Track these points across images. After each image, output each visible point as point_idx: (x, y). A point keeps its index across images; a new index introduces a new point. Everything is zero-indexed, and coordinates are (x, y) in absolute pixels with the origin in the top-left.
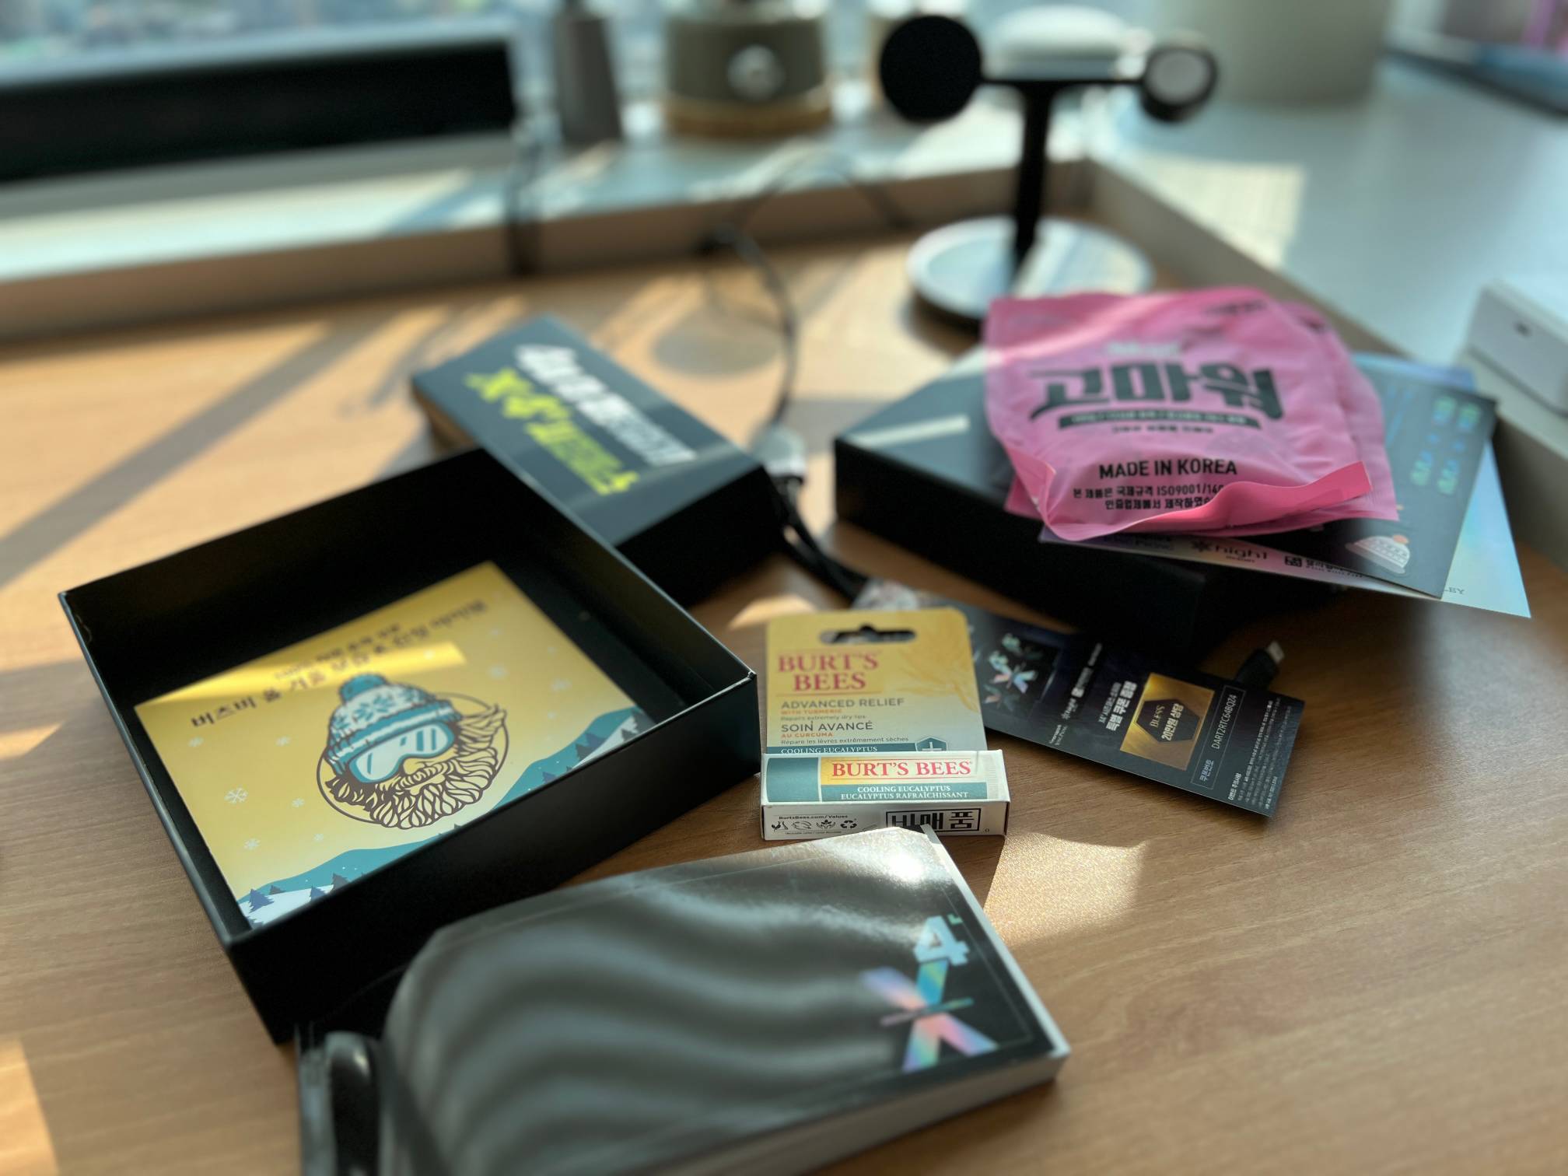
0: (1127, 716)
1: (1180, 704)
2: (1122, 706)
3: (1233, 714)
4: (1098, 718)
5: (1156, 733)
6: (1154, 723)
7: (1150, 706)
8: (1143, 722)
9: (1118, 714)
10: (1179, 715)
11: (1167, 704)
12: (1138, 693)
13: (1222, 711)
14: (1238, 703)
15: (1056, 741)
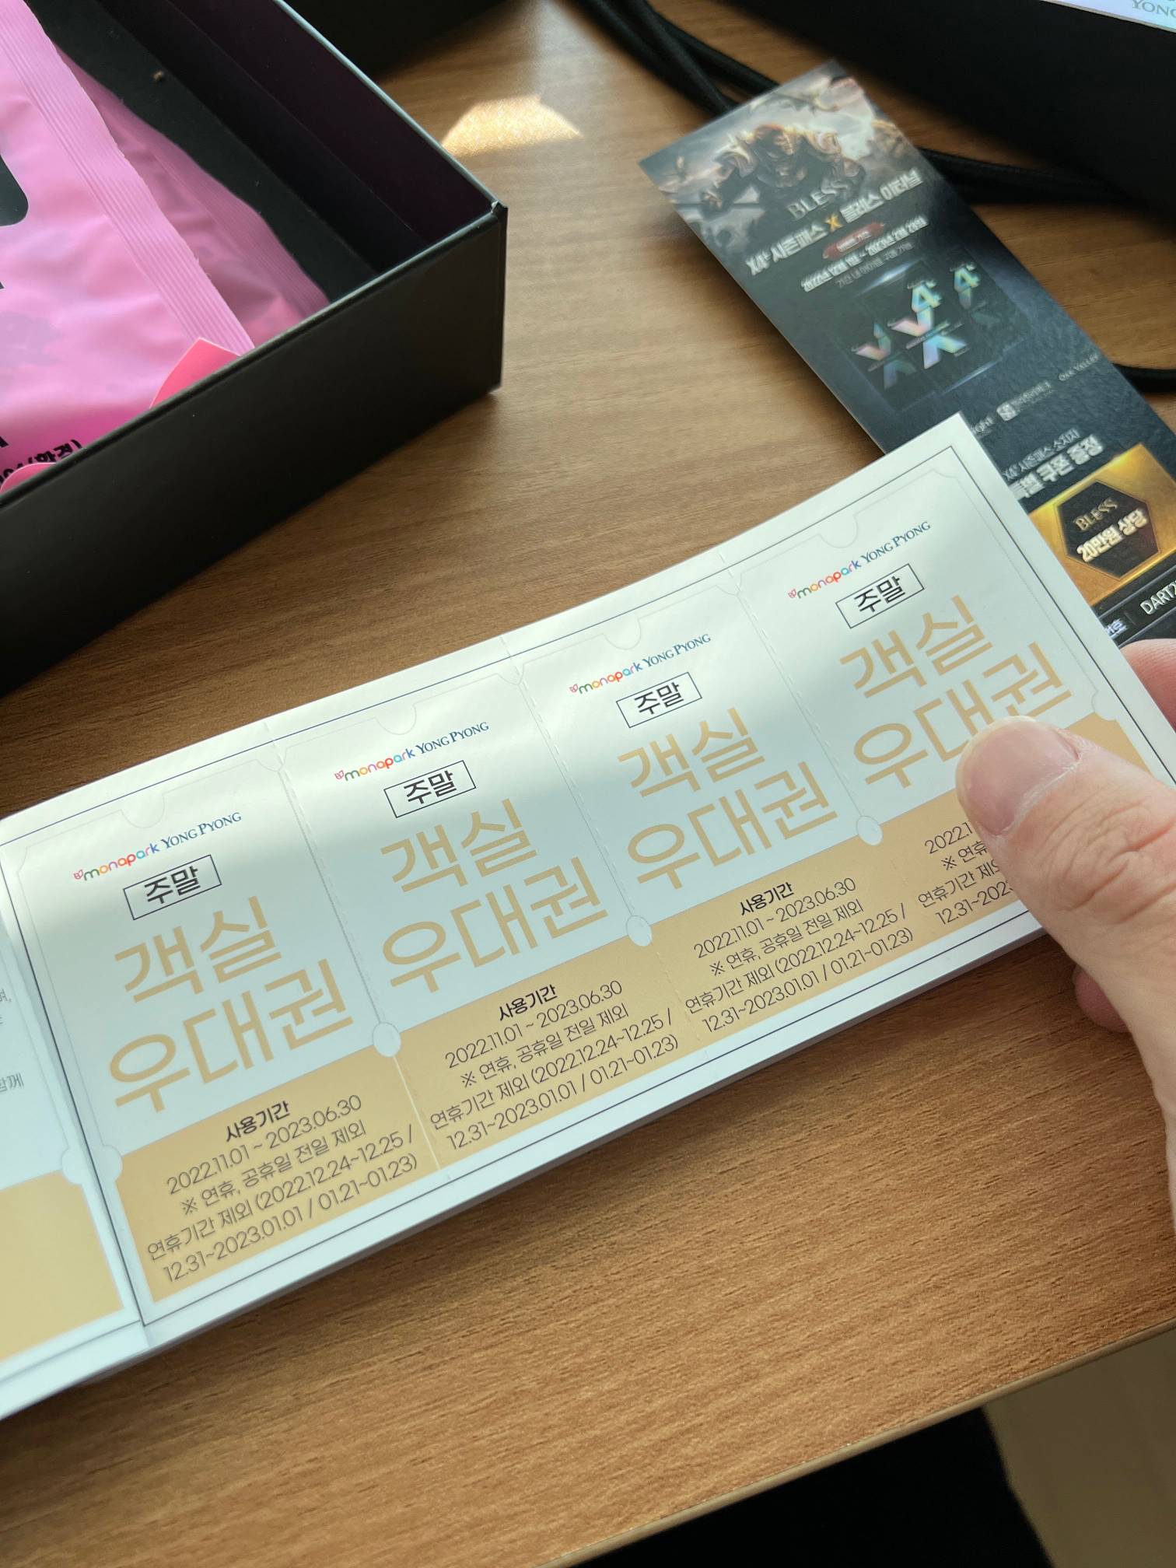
1: (1147, 513)
2: (1059, 466)
6: (1083, 522)
8: (1069, 510)
10: (1130, 530)
11: (1126, 504)
12: (1096, 463)
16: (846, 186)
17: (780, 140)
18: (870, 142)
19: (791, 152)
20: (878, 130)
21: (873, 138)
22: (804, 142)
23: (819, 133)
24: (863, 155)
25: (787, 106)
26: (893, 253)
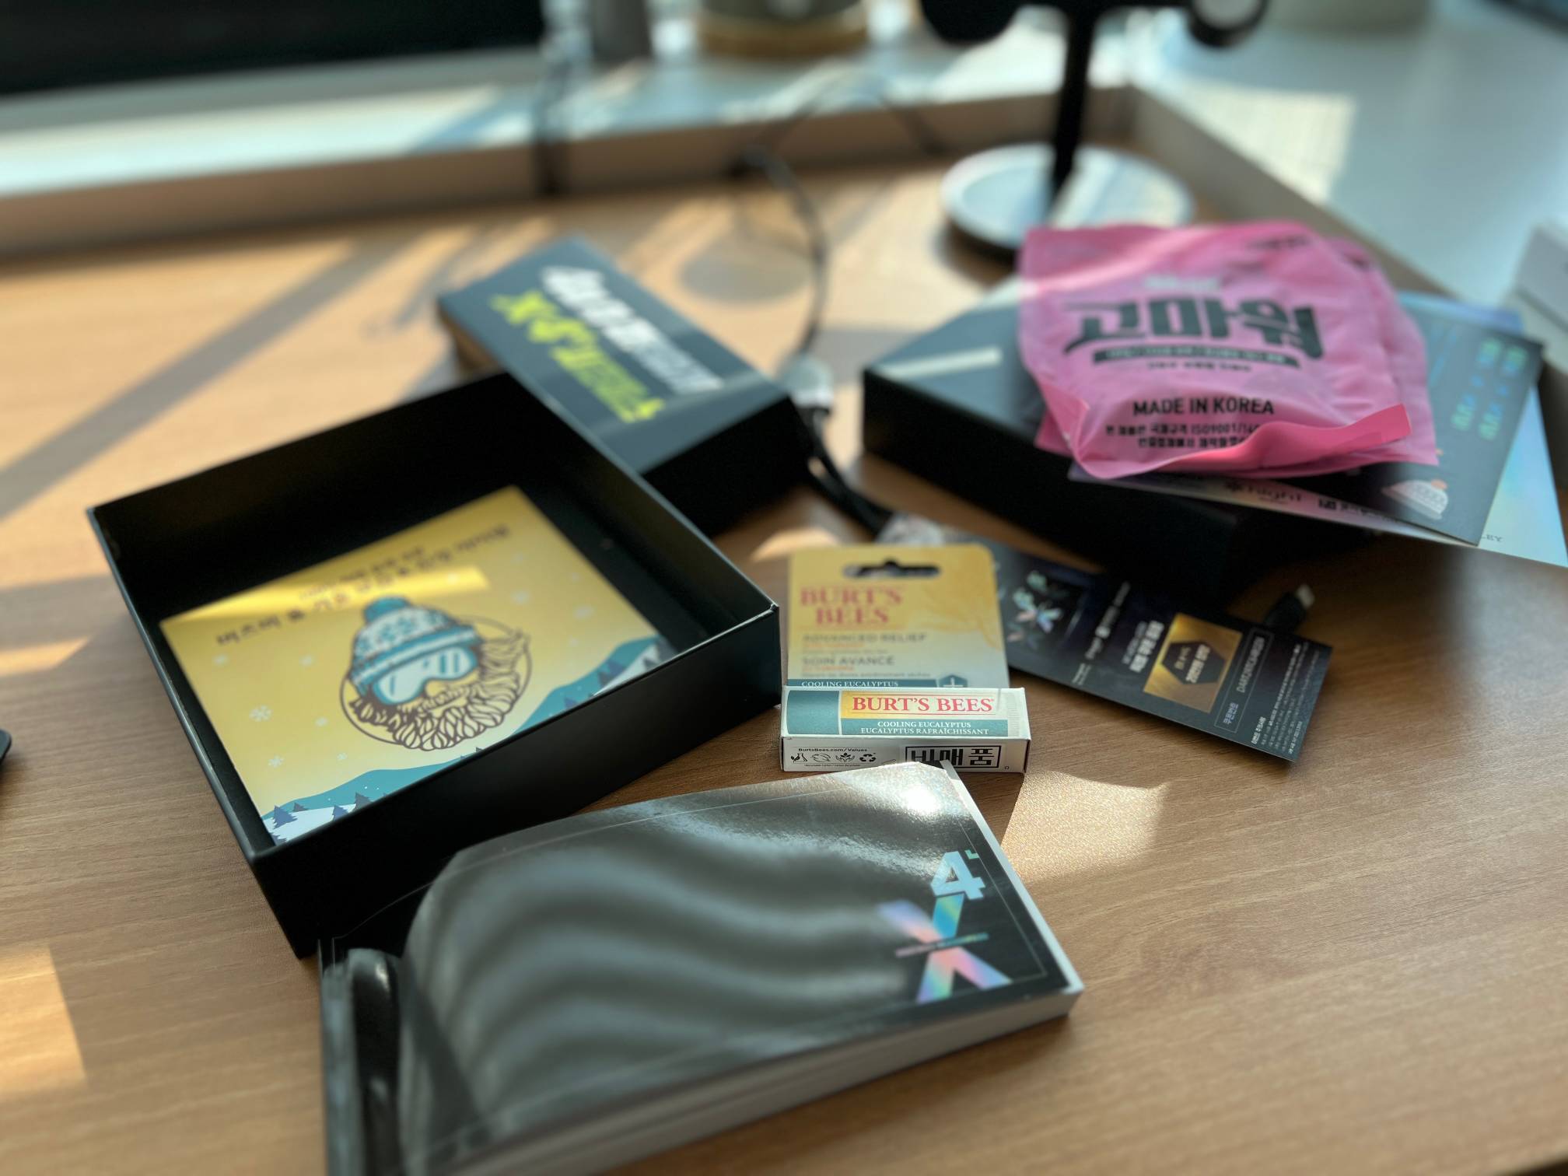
0: (1152, 658)
1: (1207, 645)
2: (1146, 647)
3: (1259, 658)
4: (1121, 657)
5: (1181, 675)
6: (1179, 665)
7: (1175, 648)
8: (1169, 663)
9: (1142, 655)
10: (1204, 658)
11: (1194, 646)
12: (1164, 634)
13: (1248, 654)
14: (1265, 647)
15: (1079, 680)
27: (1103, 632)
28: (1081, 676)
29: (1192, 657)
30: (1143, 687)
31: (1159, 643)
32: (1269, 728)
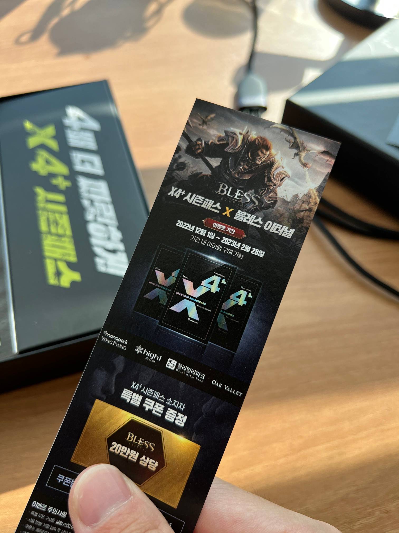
0: (139, 411)
2: (154, 407)
4: (138, 381)
5: (119, 438)
9: (143, 402)
11: (157, 455)
12: (172, 427)
16: (257, 203)
17: (263, 153)
18: (296, 196)
19: (259, 162)
20: (308, 196)
21: (300, 196)
22: (270, 165)
23: (283, 167)
24: (285, 198)
25: (289, 141)
26: (231, 252)
27: (171, 364)
28: (113, 340)
29: (143, 451)
30: (101, 399)
31: (161, 421)
32: (53, 520)
